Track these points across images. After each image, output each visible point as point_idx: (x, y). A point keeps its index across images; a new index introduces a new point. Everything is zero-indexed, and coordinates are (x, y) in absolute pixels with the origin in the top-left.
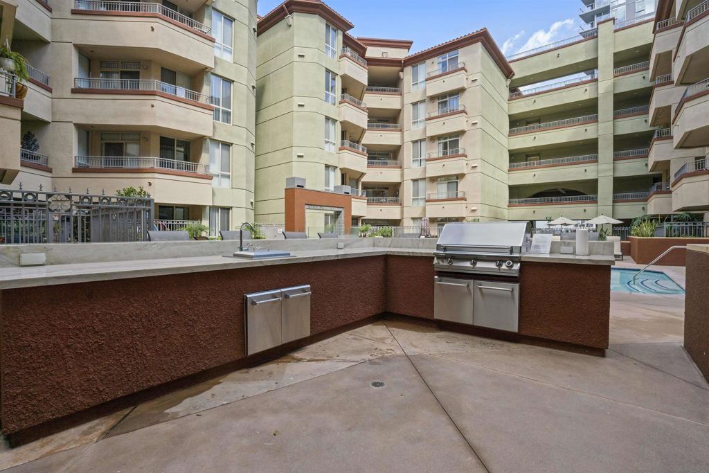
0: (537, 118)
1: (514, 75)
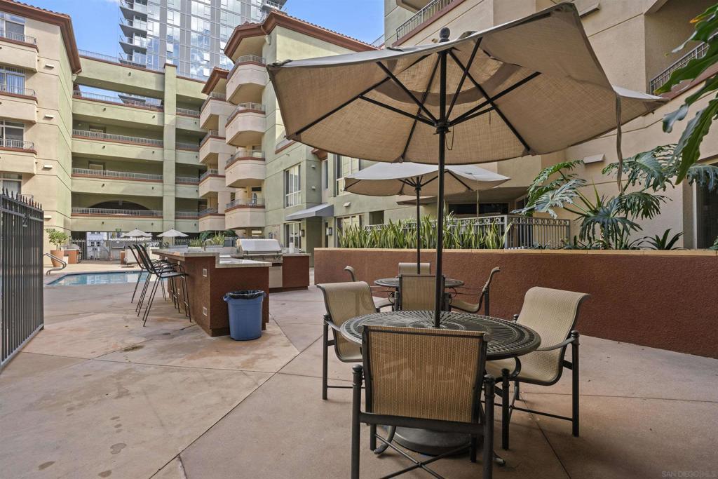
0: (103, 126)
1: (81, 71)
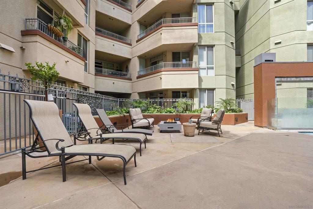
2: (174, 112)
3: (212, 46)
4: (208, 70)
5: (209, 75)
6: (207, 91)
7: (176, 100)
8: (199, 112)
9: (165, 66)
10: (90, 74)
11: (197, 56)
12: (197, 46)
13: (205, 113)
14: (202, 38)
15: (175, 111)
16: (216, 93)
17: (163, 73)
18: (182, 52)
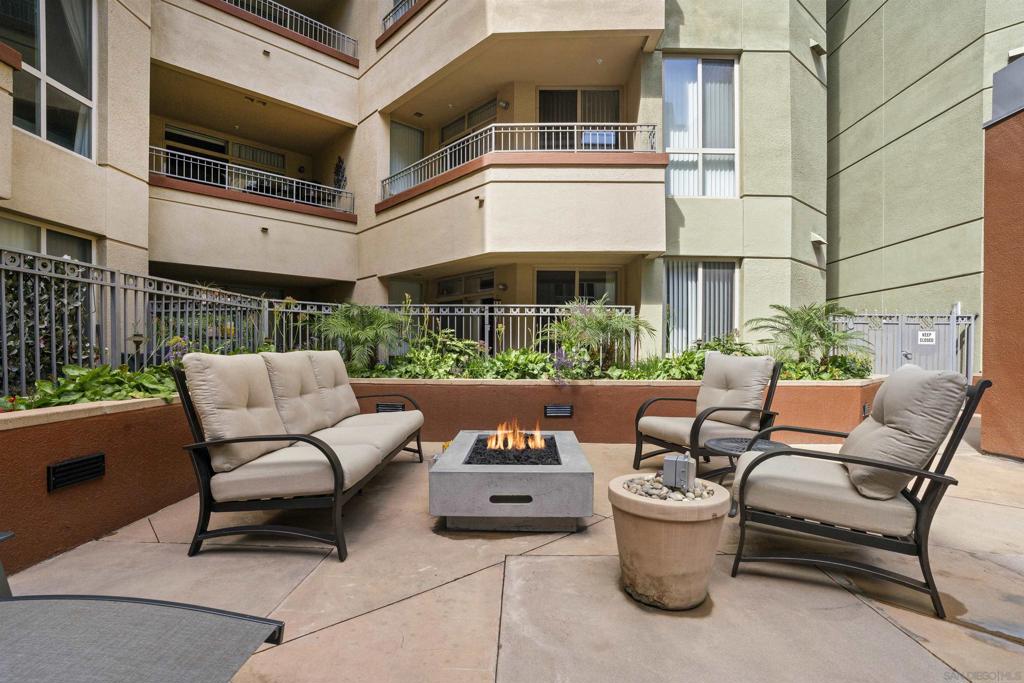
2: (544, 369)
3: (728, 58)
4: (709, 173)
5: (709, 195)
6: (700, 271)
7: (552, 310)
8: (675, 372)
9: (503, 142)
10: (108, 169)
11: (659, 101)
12: (658, 55)
13: (727, 384)
14: (682, 18)
15: (549, 366)
16: (746, 282)
17: (491, 174)
18: (583, 92)
